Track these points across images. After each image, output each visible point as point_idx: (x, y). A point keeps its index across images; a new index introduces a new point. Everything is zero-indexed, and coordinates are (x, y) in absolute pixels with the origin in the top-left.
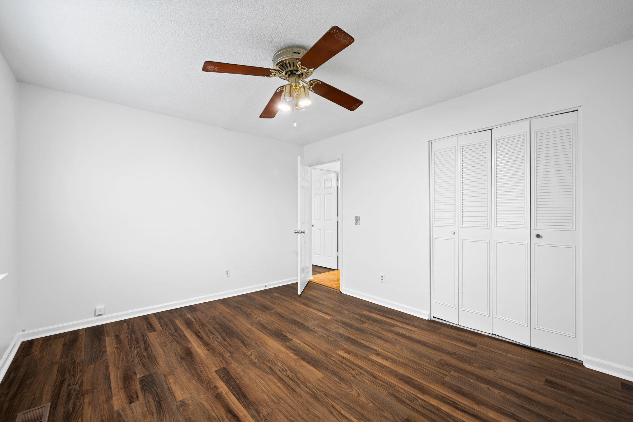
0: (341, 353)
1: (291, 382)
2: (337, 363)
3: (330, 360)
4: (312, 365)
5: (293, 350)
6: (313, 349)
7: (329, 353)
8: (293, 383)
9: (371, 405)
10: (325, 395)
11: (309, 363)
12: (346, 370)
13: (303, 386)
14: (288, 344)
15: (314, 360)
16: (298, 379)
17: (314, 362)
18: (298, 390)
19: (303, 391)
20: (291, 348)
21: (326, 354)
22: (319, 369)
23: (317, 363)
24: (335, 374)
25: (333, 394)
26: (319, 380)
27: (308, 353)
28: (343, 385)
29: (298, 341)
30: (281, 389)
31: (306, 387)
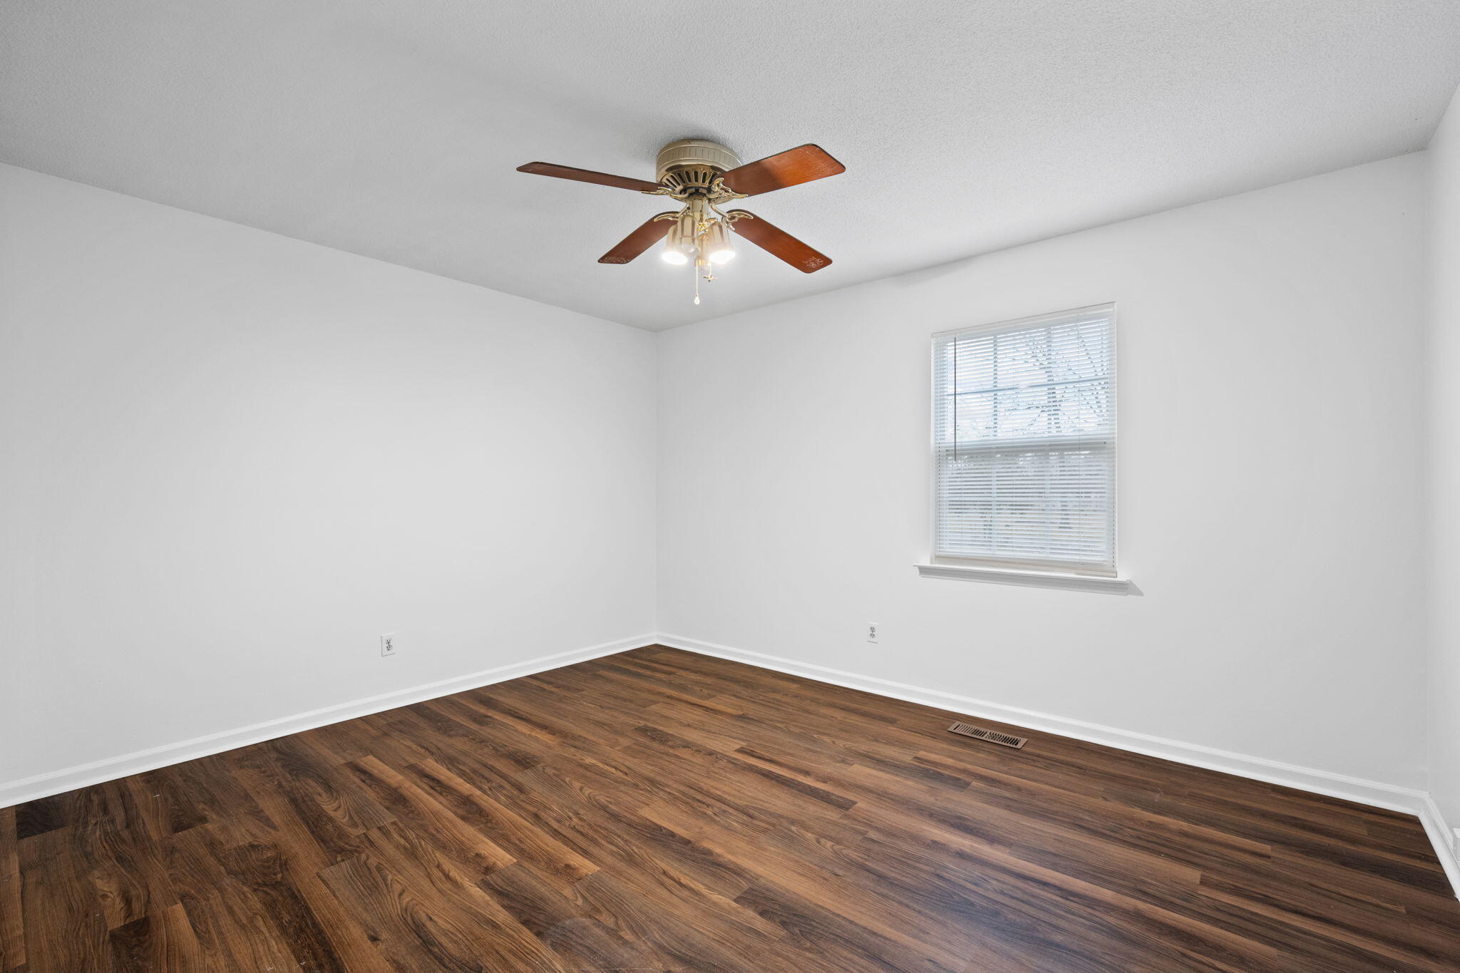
0: (587, 867)
1: (699, 797)
2: (605, 837)
3: (621, 843)
4: (664, 831)
5: (719, 865)
6: (665, 873)
7: (621, 865)
8: (695, 796)
9: (567, 780)
10: (637, 785)
11: (673, 835)
12: (589, 825)
13: (676, 794)
14: (745, 885)
15: (660, 841)
16: (687, 803)
17: (658, 836)
18: (682, 788)
19: (675, 788)
20: (729, 869)
21: (631, 860)
22: (648, 823)
23: (653, 835)
24: (615, 817)
25: (624, 788)
26: (648, 805)
27: (677, 859)
28: (603, 799)
29: (716, 897)
30: (712, 787)
31: (669, 793)
